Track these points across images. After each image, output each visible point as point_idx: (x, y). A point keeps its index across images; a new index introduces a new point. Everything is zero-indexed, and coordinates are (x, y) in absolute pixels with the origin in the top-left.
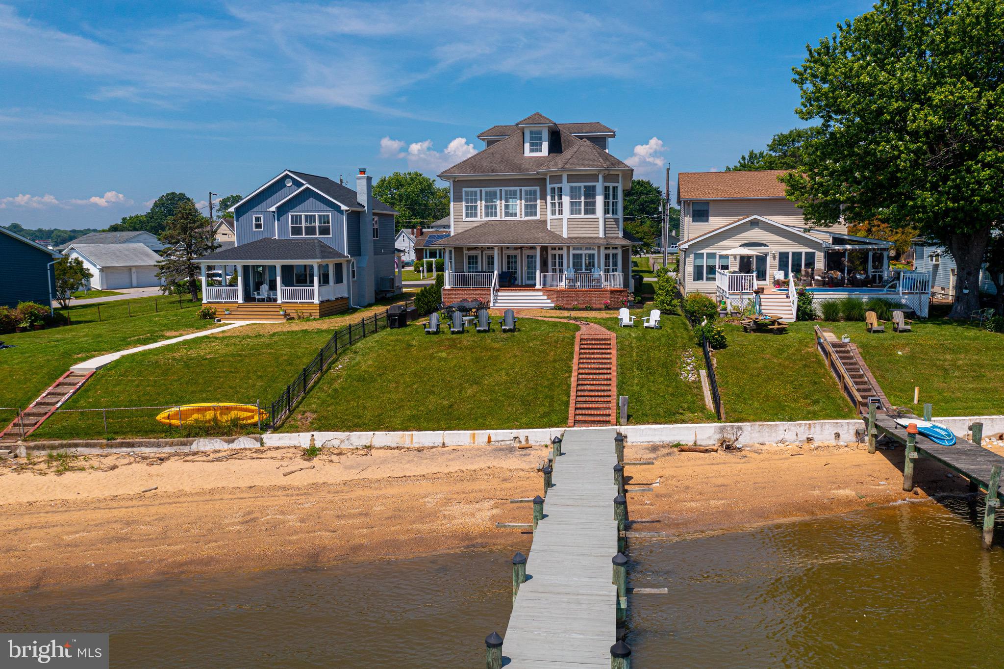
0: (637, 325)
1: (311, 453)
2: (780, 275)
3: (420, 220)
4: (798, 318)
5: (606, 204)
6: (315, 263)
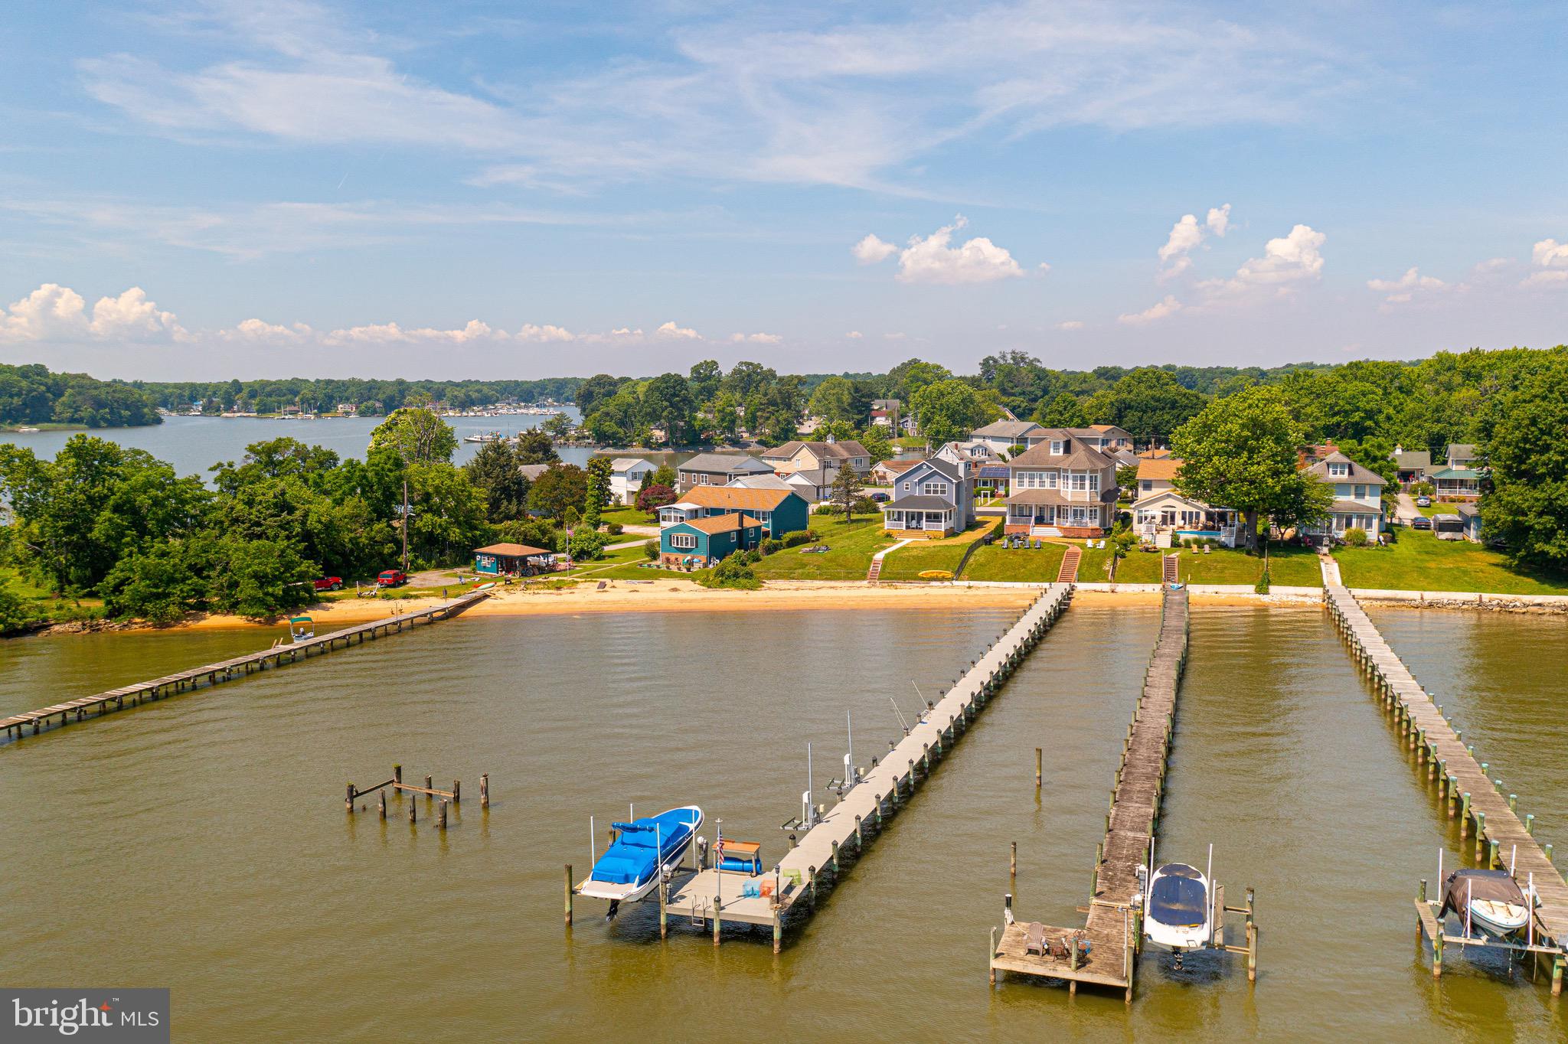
0: (1095, 547)
1: (969, 587)
2: (1181, 523)
3: (960, 429)
4: (1172, 546)
5: (1091, 484)
6: (943, 511)
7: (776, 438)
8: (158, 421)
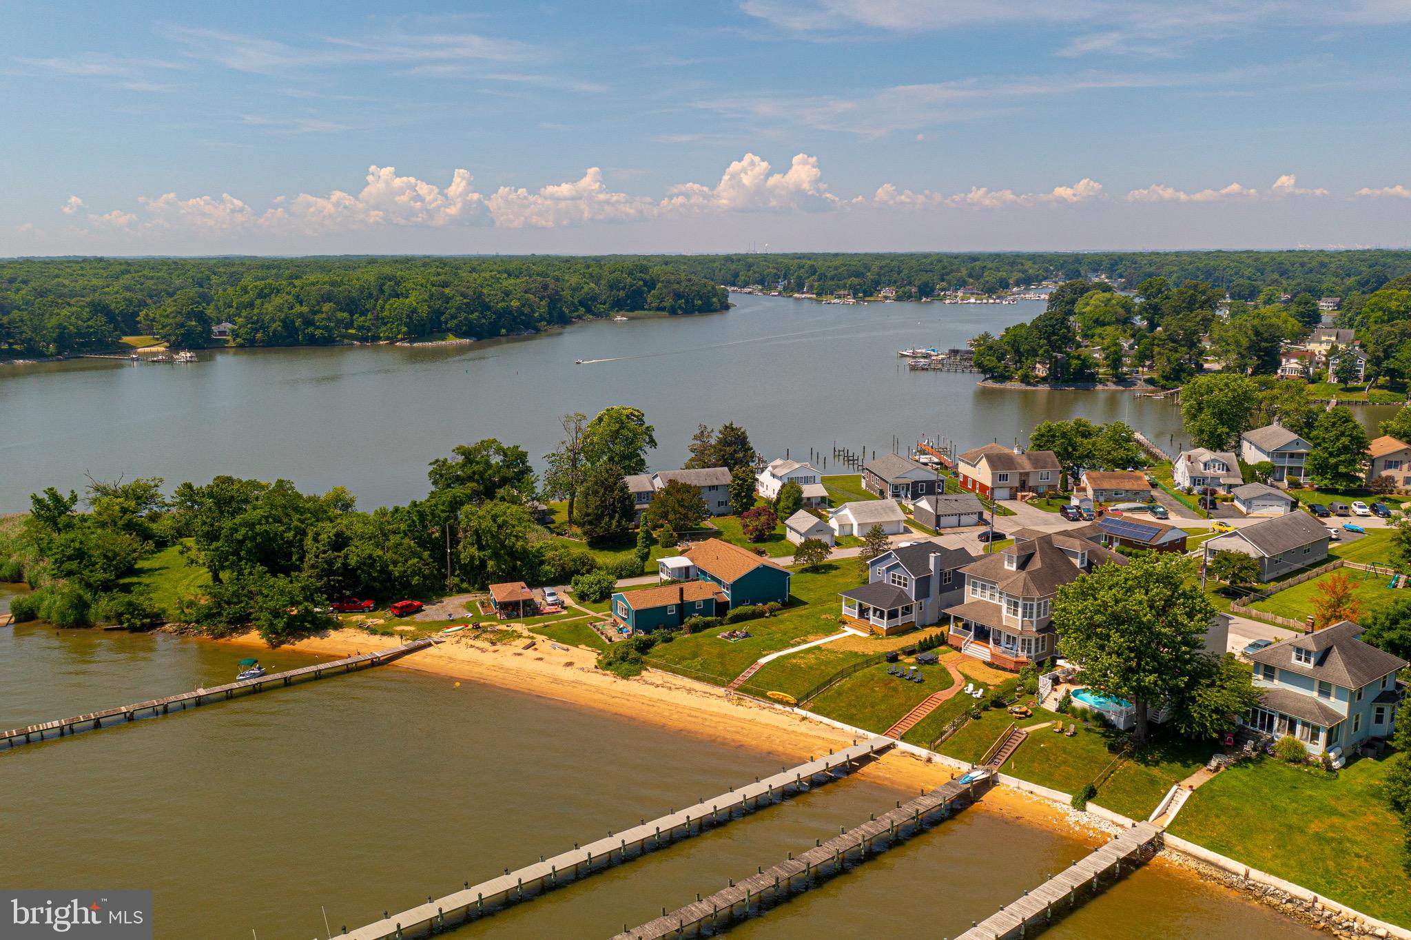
1: (804, 719)
4: (1058, 711)
7: (1166, 378)
8: (726, 307)
